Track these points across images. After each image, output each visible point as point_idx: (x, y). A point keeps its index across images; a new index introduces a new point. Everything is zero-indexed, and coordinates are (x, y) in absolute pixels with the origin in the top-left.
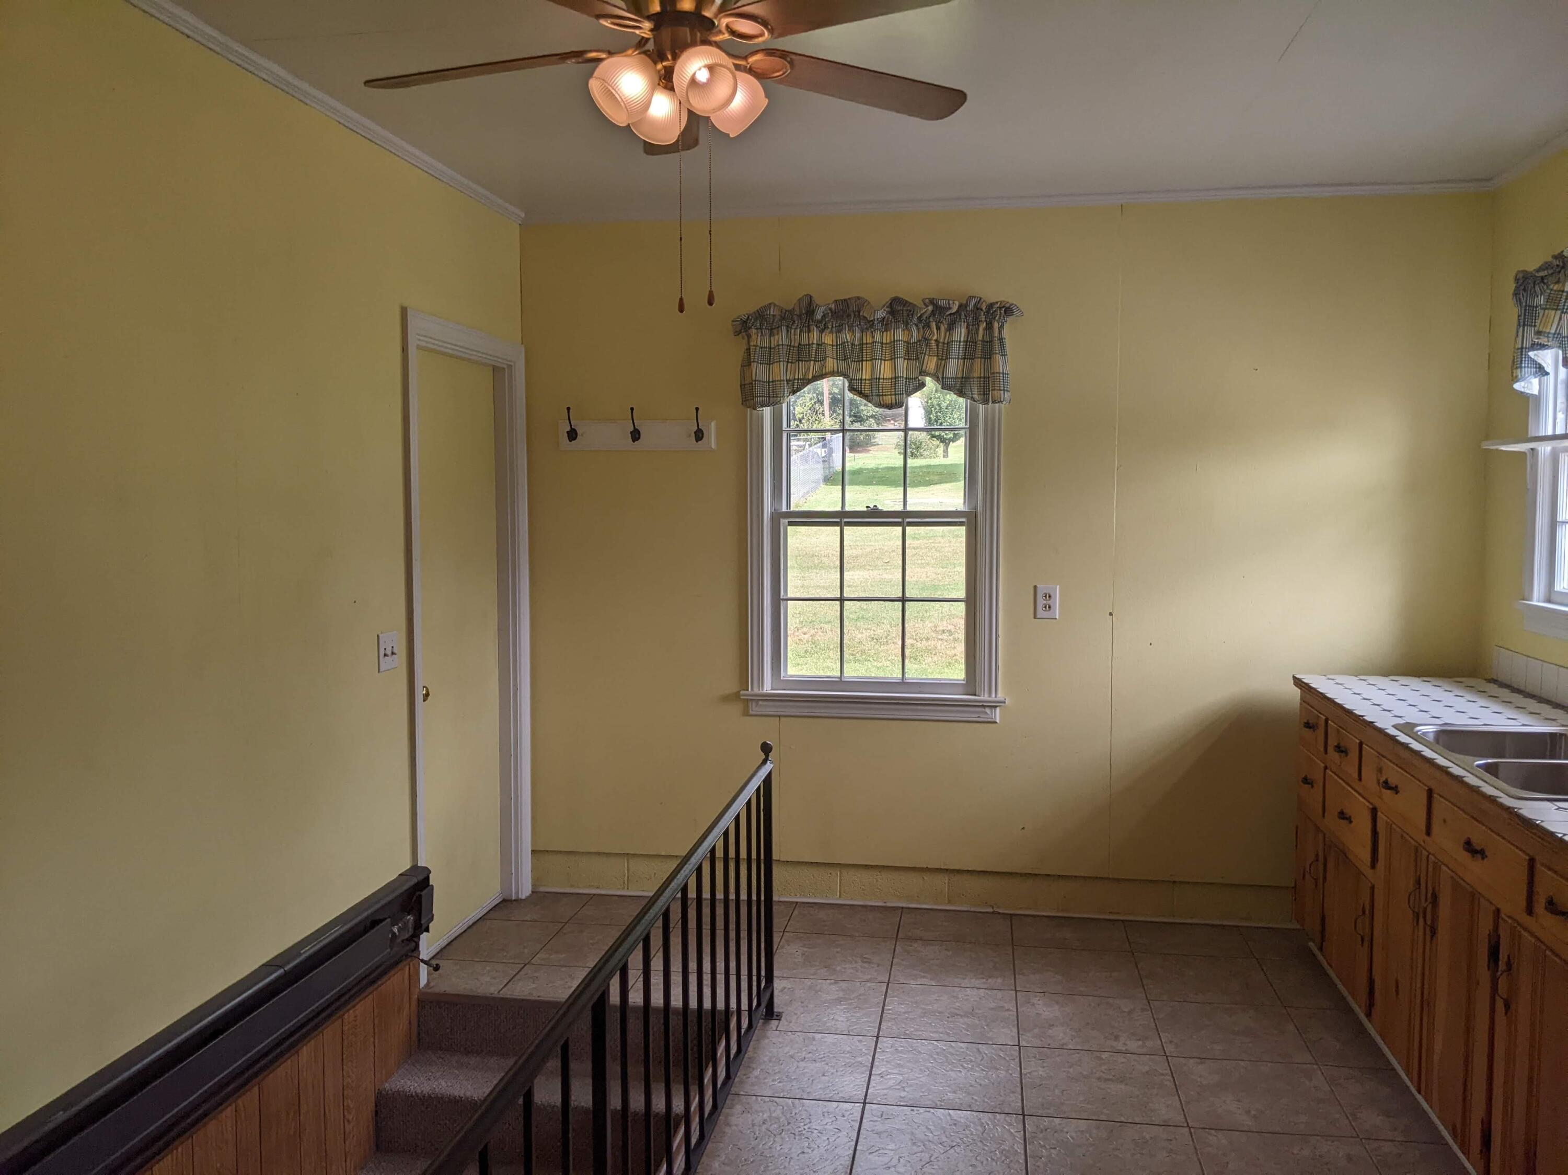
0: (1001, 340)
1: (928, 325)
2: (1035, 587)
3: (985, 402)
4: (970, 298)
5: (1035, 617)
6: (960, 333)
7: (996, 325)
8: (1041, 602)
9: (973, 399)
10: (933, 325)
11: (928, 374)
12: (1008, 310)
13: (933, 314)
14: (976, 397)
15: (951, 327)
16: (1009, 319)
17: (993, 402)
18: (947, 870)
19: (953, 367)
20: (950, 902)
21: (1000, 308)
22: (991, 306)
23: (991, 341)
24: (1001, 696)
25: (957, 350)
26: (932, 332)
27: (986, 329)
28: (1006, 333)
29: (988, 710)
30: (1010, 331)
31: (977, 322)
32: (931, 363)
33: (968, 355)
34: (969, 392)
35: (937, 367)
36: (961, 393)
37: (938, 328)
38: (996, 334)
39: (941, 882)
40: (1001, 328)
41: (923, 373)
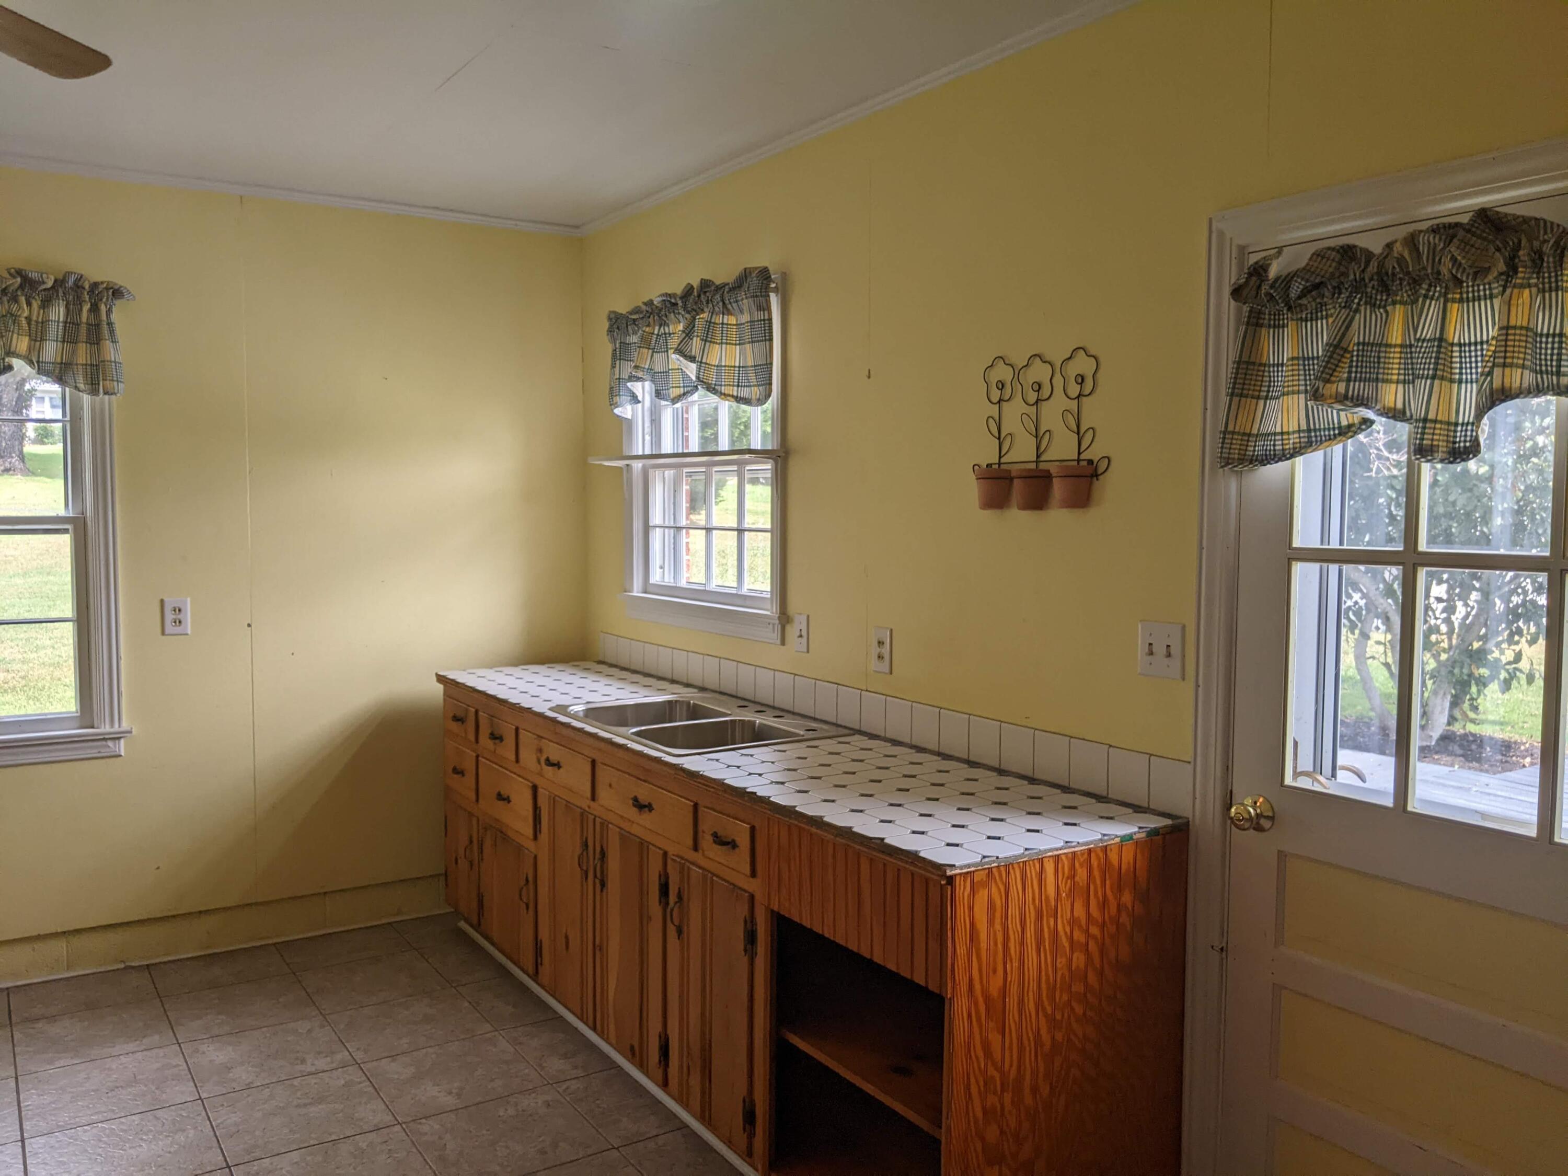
0: (110, 324)
1: (15, 299)
2: (162, 601)
3: (94, 392)
4: (69, 273)
5: (163, 633)
6: (58, 312)
7: (103, 308)
8: (169, 616)
9: (76, 388)
10: (23, 299)
11: (18, 356)
12: (117, 293)
13: (21, 287)
14: (82, 386)
15: (46, 303)
16: (118, 302)
17: (106, 393)
18: (64, 933)
19: (51, 351)
20: (69, 968)
21: (107, 289)
22: (95, 285)
23: (98, 325)
24: (125, 726)
25: (55, 330)
26: (20, 308)
27: (90, 310)
28: (114, 317)
29: (110, 743)
30: (120, 315)
31: (79, 302)
32: (22, 344)
33: (69, 337)
34: (71, 381)
35: (30, 349)
36: (60, 380)
37: (29, 304)
38: (104, 317)
39: (60, 947)
40: (109, 312)
41: (10, 353)
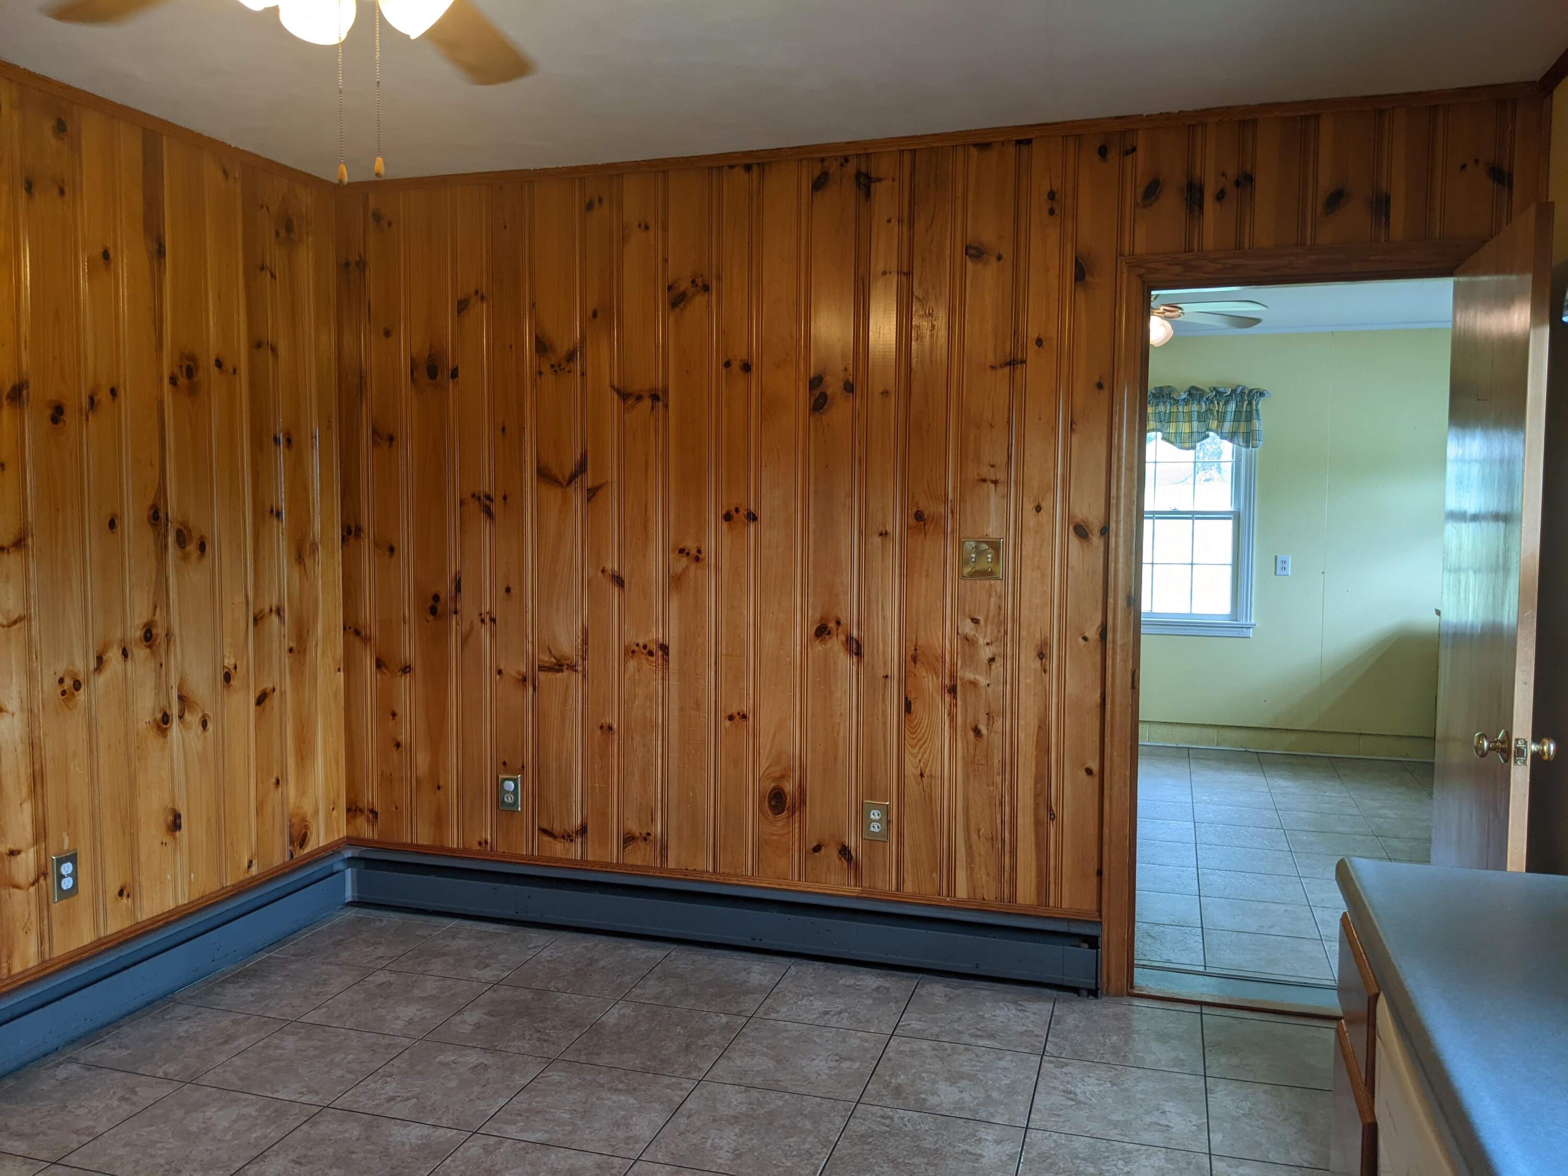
0: (1257, 410)
1: (1212, 402)
2: (1276, 557)
3: (1247, 446)
4: (1239, 386)
5: (1275, 574)
6: (1232, 407)
7: (1254, 402)
8: (1279, 565)
9: (1239, 444)
10: (1216, 402)
11: (1212, 431)
12: (1262, 394)
13: (1216, 396)
14: (1241, 444)
15: (1226, 403)
16: (1261, 399)
17: (1253, 447)
18: (1216, 726)
19: (1227, 427)
20: (1217, 745)
21: (1257, 392)
22: (1251, 391)
23: (1251, 412)
24: (1253, 621)
25: (1230, 416)
26: (1214, 406)
27: (1248, 405)
28: (1259, 407)
29: (1245, 630)
30: (1262, 406)
31: (1242, 401)
32: (1214, 424)
33: (1237, 419)
34: (1236, 441)
35: (1217, 427)
36: (1231, 440)
37: (1218, 404)
38: (1254, 408)
39: (1213, 733)
40: (1257, 404)
41: (1208, 430)
